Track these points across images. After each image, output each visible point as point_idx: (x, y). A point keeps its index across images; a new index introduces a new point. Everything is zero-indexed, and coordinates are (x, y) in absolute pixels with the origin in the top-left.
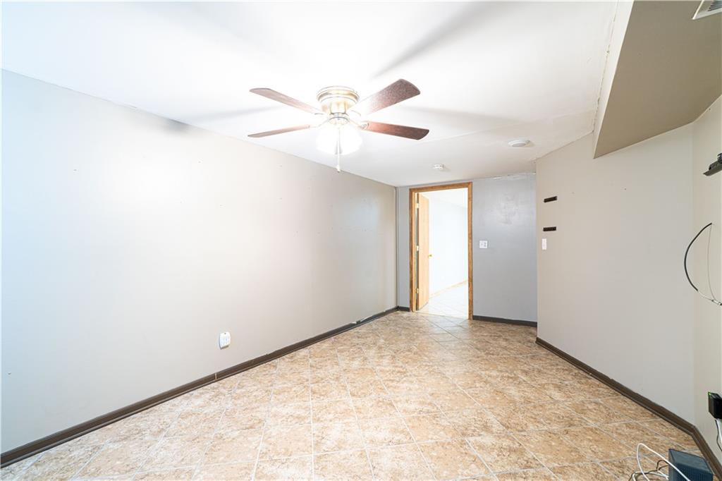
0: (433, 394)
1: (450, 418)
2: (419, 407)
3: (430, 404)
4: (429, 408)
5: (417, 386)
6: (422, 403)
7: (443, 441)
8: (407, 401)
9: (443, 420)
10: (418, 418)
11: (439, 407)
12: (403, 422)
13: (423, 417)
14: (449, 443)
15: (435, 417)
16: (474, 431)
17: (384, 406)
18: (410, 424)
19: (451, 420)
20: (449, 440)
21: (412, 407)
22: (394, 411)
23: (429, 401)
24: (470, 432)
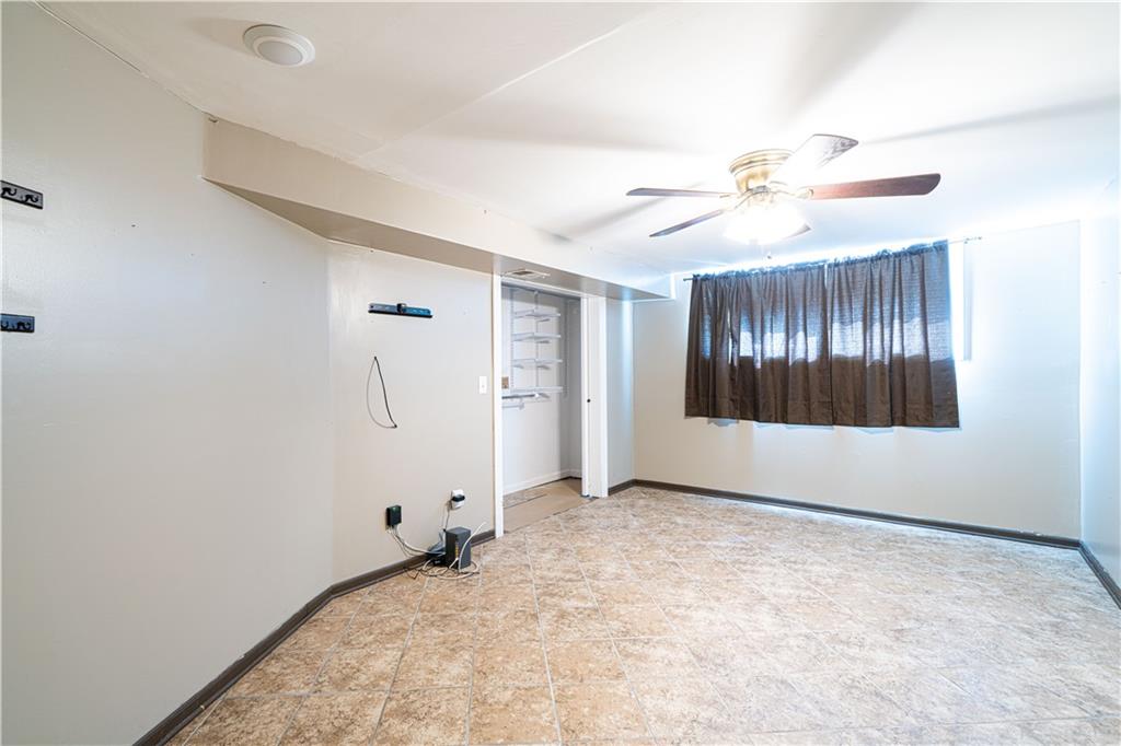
0: (617, 677)
1: (604, 630)
2: (648, 650)
3: (628, 656)
4: (631, 648)
5: (649, 702)
6: (642, 658)
7: (625, 605)
8: (670, 664)
9: (616, 627)
10: (652, 633)
11: (614, 649)
12: (674, 628)
13: (643, 634)
14: (619, 602)
15: (627, 633)
16: (581, 613)
17: (711, 656)
18: (664, 625)
19: (604, 627)
20: (616, 605)
21: (661, 651)
22: (692, 646)
23: (630, 661)
24: (587, 612)
